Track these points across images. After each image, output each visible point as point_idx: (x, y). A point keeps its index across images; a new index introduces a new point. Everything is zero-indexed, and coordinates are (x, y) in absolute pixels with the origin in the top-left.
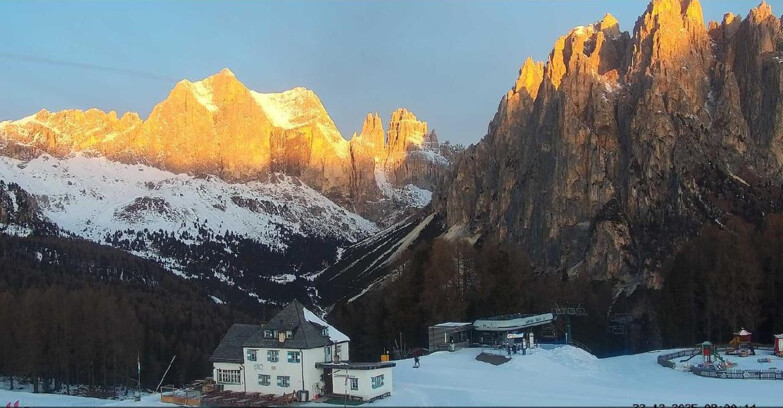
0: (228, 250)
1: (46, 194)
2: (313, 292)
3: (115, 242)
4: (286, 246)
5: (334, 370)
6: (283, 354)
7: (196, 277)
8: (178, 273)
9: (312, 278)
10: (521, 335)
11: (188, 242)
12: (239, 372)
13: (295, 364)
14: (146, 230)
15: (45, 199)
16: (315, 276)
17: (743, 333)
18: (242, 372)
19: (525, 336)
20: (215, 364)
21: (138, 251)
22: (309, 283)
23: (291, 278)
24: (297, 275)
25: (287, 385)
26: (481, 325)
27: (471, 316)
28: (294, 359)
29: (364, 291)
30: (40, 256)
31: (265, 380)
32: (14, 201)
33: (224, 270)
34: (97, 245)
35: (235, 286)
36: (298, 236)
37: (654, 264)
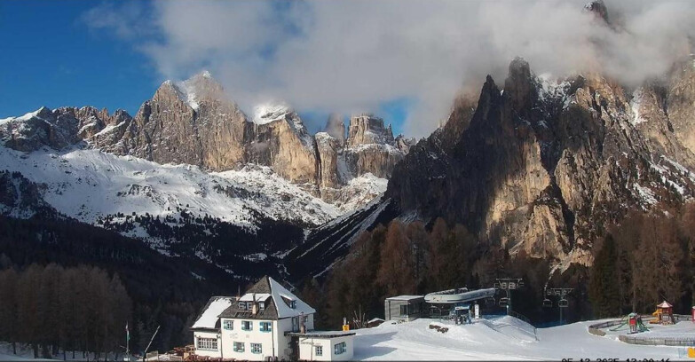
0: (208, 232)
1: (46, 182)
2: (282, 268)
3: (107, 224)
4: (259, 228)
5: (300, 339)
6: (256, 324)
7: (178, 256)
8: (163, 252)
9: (282, 257)
10: (468, 307)
11: (172, 225)
12: (216, 340)
13: (266, 333)
14: (134, 214)
15: (45, 186)
16: (284, 255)
17: (665, 305)
18: (219, 340)
19: (470, 308)
20: (195, 333)
21: (127, 232)
22: (279, 261)
23: (262, 256)
24: (268, 253)
25: (260, 352)
26: (431, 298)
27: (423, 290)
28: (266, 328)
29: (327, 268)
30: (40, 236)
31: (239, 347)
32: (17, 188)
33: (203, 249)
34: (91, 227)
35: (213, 264)
36: (269, 220)
37: (585, 243)
